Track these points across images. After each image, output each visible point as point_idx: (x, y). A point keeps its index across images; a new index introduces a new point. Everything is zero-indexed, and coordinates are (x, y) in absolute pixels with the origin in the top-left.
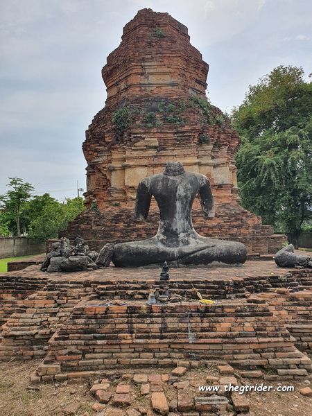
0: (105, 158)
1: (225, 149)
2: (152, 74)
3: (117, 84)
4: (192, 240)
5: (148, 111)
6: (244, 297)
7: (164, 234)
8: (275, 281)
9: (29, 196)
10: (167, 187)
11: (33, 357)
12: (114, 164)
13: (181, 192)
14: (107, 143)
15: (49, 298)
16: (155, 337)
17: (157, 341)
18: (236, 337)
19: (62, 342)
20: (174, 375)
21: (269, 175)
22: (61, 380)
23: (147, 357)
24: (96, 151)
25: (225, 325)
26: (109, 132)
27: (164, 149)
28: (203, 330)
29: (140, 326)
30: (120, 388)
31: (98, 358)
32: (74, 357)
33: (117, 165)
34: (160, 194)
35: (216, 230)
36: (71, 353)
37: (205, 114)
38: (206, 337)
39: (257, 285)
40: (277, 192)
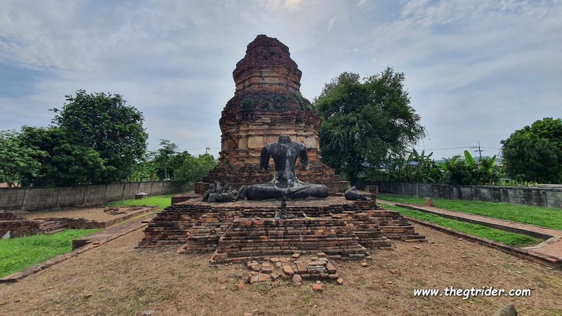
0: (235, 130)
1: (312, 126)
2: (266, 77)
3: (243, 82)
4: (295, 184)
5: (264, 101)
6: (329, 216)
7: (278, 180)
8: (346, 207)
9: (174, 153)
10: (281, 151)
11: (207, 251)
12: (241, 134)
13: (289, 153)
14: (237, 120)
15: (214, 217)
16: (281, 238)
17: (282, 240)
18: (326, 237)
19: (228, 241)
20: (293, 257)
21: (338, 142)
22: (228, 262)
23: (277, 249)
24: (229, 125)
25: (320, 231)
26: (238, 113)
27: (274, 125)
28: (308, 233)
29: (272, 231)
30: (264, 265)
31: (249, 249)
32: (235, 249)
33: (243, 134)
34: (276, 154)
35: (307, 178)
36: (232, 247)
37: (300, 103)
38: (310, 237)
39: (336, 209)
40: (343, 153)
